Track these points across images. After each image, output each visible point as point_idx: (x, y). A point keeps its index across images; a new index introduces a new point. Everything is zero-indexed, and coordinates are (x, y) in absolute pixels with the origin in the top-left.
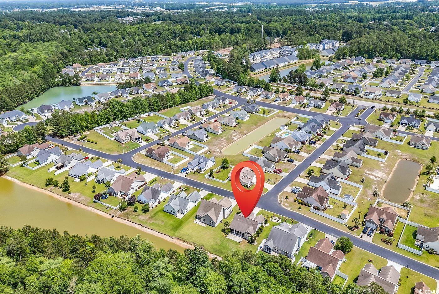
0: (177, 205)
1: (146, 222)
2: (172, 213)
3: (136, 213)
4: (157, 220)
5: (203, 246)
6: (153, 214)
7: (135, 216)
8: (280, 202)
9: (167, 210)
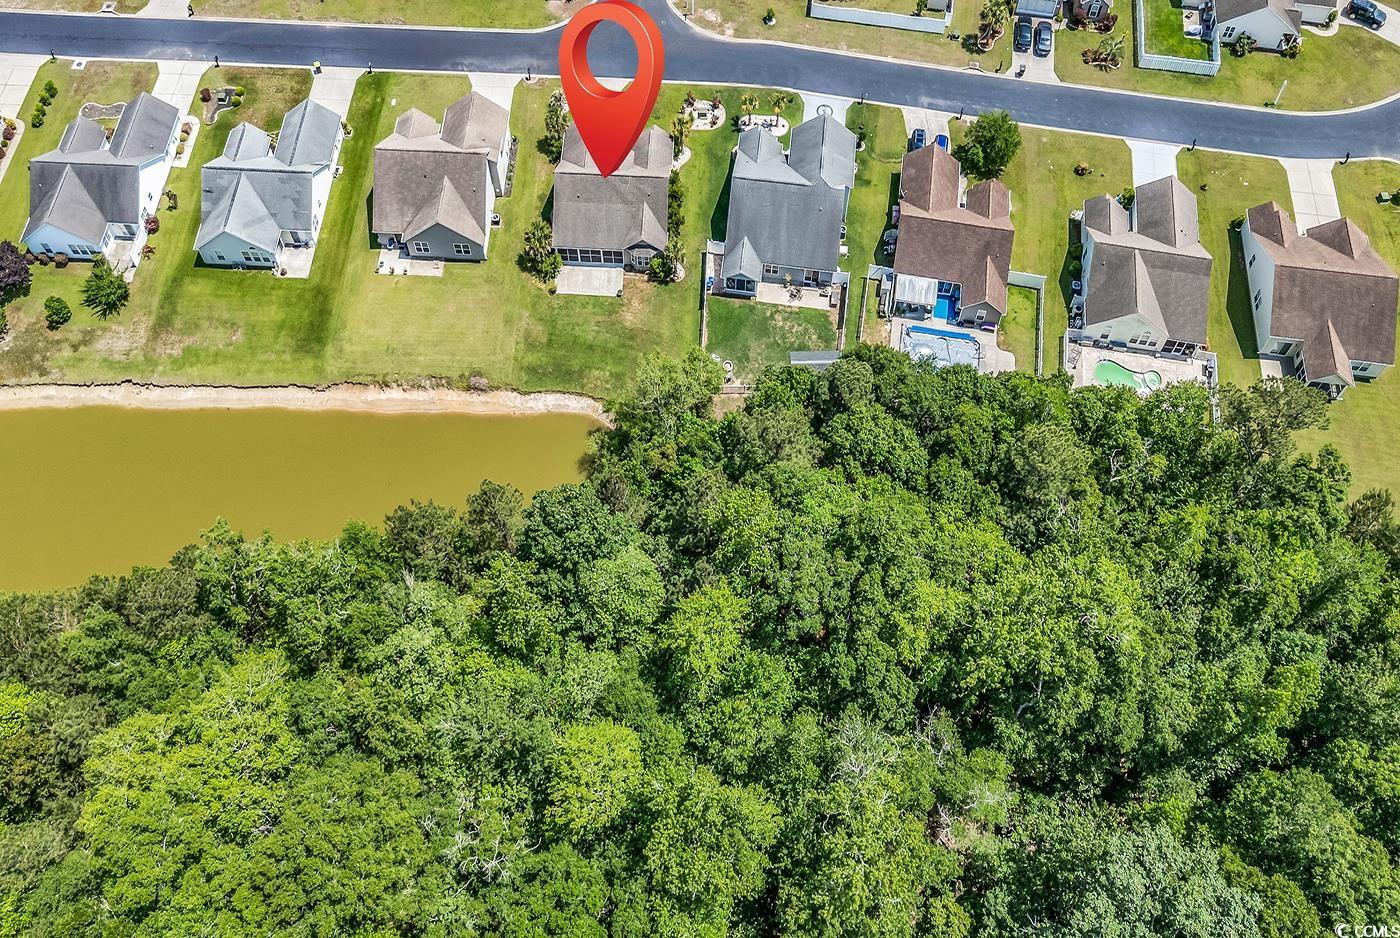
0: (261, 220)
1: (151, 362)
2: (253, 263)
3: (72, 330)
4: (197, 326)
5: (479, 374)
6: (155, 301)
7: (75, 348)
8: (679, 13)
9: (221, 258)
